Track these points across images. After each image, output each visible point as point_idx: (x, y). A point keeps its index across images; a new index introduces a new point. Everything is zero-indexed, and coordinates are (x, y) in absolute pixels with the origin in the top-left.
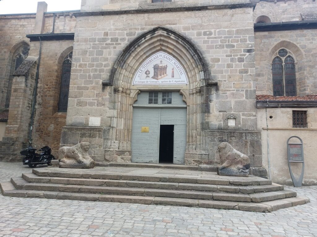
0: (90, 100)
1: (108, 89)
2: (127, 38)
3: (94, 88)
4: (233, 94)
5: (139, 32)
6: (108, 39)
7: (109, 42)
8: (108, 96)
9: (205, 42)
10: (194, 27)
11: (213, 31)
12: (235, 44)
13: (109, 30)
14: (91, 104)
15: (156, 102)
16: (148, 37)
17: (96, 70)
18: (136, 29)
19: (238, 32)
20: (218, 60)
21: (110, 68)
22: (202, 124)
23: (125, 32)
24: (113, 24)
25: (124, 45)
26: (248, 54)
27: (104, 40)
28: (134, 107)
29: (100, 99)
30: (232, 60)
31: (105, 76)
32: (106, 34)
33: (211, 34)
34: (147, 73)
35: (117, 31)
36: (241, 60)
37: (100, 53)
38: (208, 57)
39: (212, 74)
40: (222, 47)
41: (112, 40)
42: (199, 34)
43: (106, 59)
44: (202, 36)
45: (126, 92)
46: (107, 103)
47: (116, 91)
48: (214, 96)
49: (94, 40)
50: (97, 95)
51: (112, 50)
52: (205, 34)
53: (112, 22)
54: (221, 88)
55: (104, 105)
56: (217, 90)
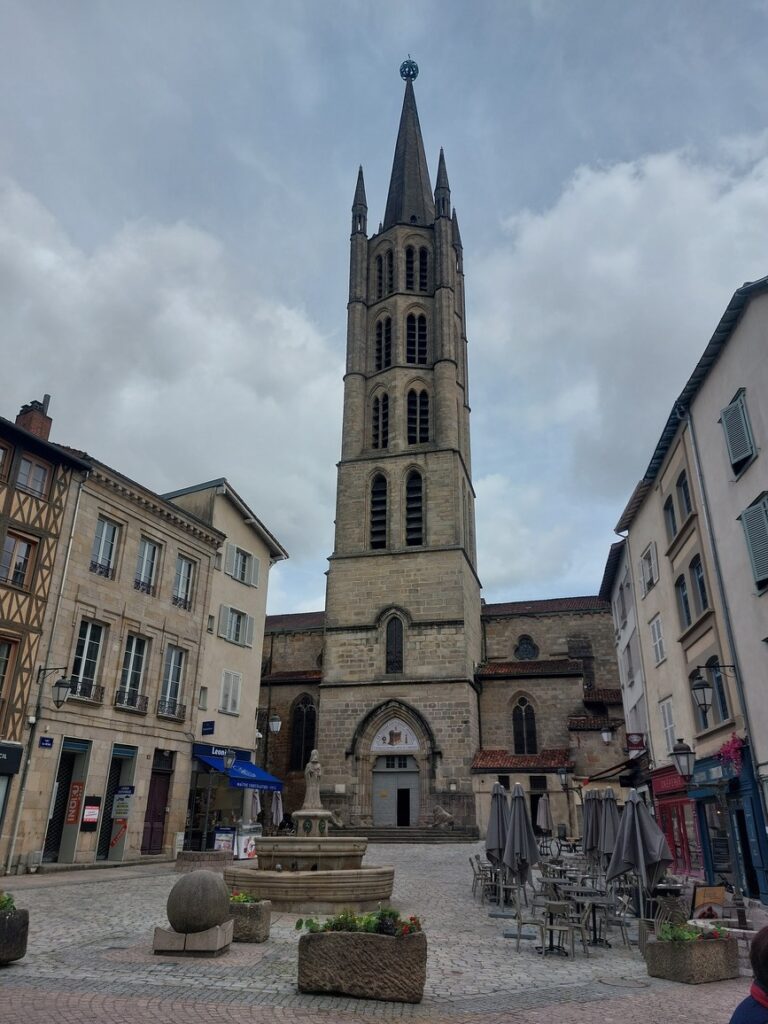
0: (335, 768)
1: (351, 758)
2: (365, 708)
3: (338, 757)
4: (454, 761)
5: (375, 703)
6: (349, 710)
7: (349, 713)
8: (350, 765)
9: (430, 714)
10: (420, 700)
11: (436, 703)
12: (455, 716)
13: (350, 701)
14: (336, 772)
15: (393, 766)
16: (383, 708)
17: (340, 740)
18: (372, 700)
19: (457, 705)
20: (441, 730)
21: (351, 738)
22: (430, 788)
23: (364, 703)
24: (353, 696)
25: (362, 715)
27: (346, 711)
28: (374, 772)
29: (344, 767)
30: (453, 730)
31: (348, 745)
32: (347, 705)
33: (435, 706)
34: (384, 739)
35: (357, 703)
36: (459, 730)
37: (342, 724)
38: (434, 726)
39: (437, 744)
40: (443, 718)
41: (353, 711)
42: (425, 706)
43: (348, 730)
44: (428, 708)
45: (366, 759)
46: (350, 772)
47: (357, 759)
48: (438, 763)
50: (342, 764)
51: (353, 720)
52: (430, 706)
53: (352, 693)
54: (445, 756)
55: (347, 772)
56: (441, 757)
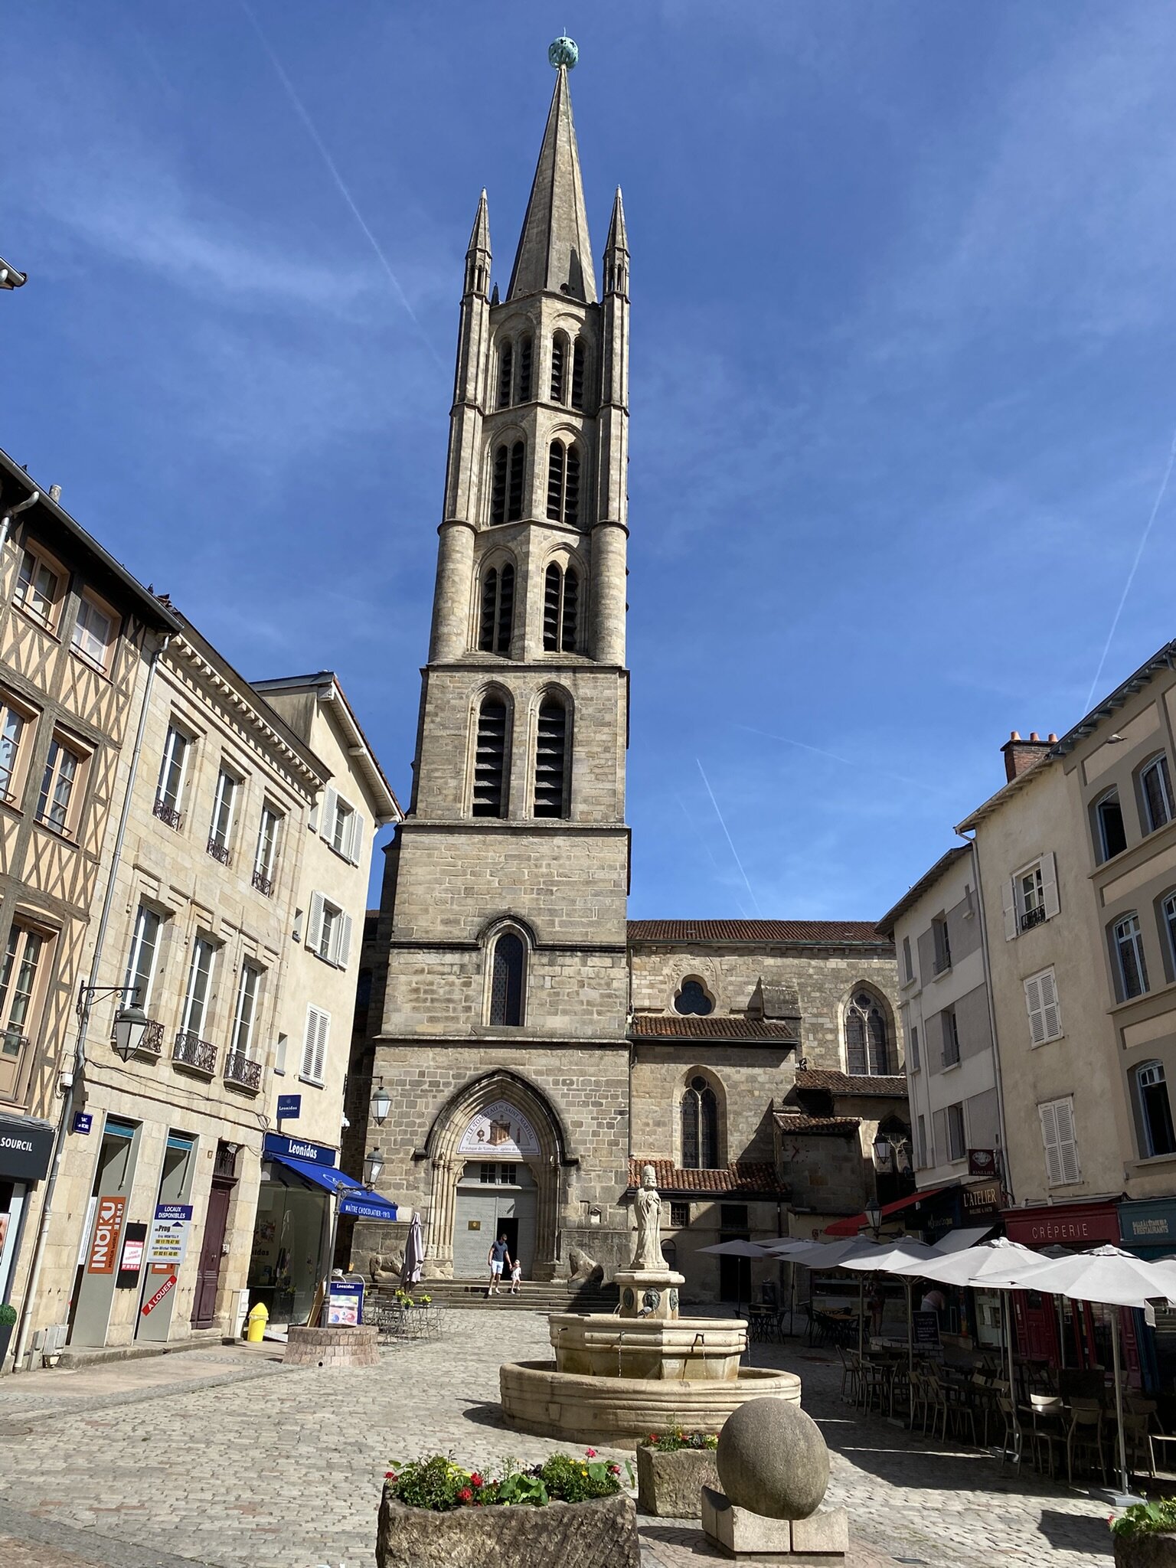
0: (397, 1179)
2: (453, 1081)
3: (402, 1161)
4: (599, 1176)
5: (471, 1074)
6: (425, 1082)
7: (426, 1087)
8: (423, 1175)
9: (564, 1096)
10: (549, 1072)
11: (575, 1079)
12: (604, 1101)
13: (428, 1067)
14: (398, 1186)
15: (492, 1180)
16: (484, 1083)
17: (405, 1132)
18: (467, 1068)
19: (608, 1083)
20: (580, 1125)
21: (427, 1129)
22: (557, 1219)
23: (451, 1073)
24: (434, 1058)
25: (448, 1092)
26: (619, 1117)
27: (419, 1083)
28: (460, 1190)
29: (411, 1178)
30: (600, 1125)
31: (420, 1141)
32: (422, 1074)
33: (572, 1083)
34: (480, 1134)
35: (439, 1071)
36: (611, 1126)
37: (412, 1105)
38: (569, 1117)
39: (572, 1146)
40: (586, 1104)
41: (431, 1084)
42: (556, 1083)
43: (421, 1115)
44: (561, 1086)
45: (449, 1165)
46: (422, 1186)
48: (574, 1179)
49: (402, 1083)
50: (407, 1172)
51: (430, 1100)
52: (564, 1083)
53: (431, 1057)
54: (584, 1166)
55: (417, 1188)
56: (578, 1169)
